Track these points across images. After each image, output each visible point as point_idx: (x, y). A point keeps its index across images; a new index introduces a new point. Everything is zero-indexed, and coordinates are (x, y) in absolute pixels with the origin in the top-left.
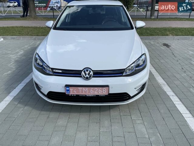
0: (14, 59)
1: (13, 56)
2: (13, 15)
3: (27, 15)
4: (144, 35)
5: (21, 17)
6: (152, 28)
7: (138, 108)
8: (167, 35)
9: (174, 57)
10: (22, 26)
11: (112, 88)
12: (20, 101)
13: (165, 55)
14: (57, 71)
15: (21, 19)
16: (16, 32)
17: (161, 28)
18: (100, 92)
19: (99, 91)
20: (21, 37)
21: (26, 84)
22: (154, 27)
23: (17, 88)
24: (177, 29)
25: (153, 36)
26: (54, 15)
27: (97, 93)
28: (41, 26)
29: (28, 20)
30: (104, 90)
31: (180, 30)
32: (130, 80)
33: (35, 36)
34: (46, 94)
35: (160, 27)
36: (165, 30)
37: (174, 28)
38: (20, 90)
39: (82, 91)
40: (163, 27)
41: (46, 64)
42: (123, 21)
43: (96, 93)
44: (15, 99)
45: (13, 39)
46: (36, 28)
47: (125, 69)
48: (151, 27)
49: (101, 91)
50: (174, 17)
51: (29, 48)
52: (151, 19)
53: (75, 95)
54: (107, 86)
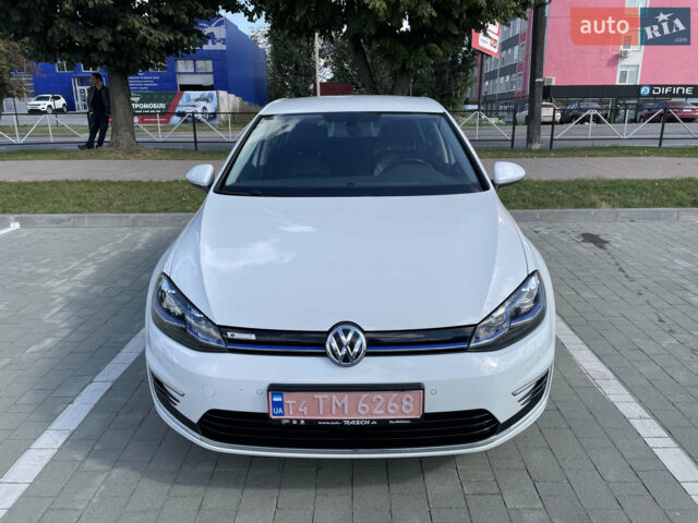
0: (61, 295)
1: (59, 286)
2: (52, 140)
3: (101, 142)
4: (514, 205)
5: (81, 148)
6: (537, 183)
7: (522, 467)
8: (593, 205)
9: (626, 282)
10: (87, 178)
11: (434, 392)
12: (93, 449)
13: (593, 272)
14: (238, 336)
15: (83, 153)
16: (64, 200)
17: (569, 183)
18: (393, 408)
19: (390, 404)
20: (86, 218)
21: (109, 385)
22: (545, 178)
23: (78, 399)
24: (625, 186)
25: (546, 207)
26: (196, 142)
27: (380, 412)
28: (156, 180)
29: (107, 159)
30: (406, 403)
31: (633, 187)
32: (495, 365)
33: (133, 212)
34: (195, 419)
35: (565, 178)
36: (582, 189)
37: (612, 182)
38: (92, 406)
39: (329, 406)
40: (574, 177)
41: (200, 312)
42: (447, 161)
43: (379, 414)
44: (74, 440)
45: (55, 225)
46: (137, 184)
47: (475, 326)
48: (535, 179)
49: (396, 405)
50: (607, 144)
51: (112, 254)
52: (530, 150)
53: (302, 422)
54: (418, 387)
